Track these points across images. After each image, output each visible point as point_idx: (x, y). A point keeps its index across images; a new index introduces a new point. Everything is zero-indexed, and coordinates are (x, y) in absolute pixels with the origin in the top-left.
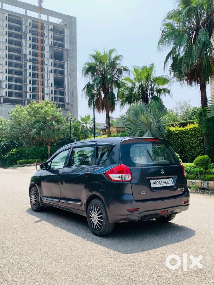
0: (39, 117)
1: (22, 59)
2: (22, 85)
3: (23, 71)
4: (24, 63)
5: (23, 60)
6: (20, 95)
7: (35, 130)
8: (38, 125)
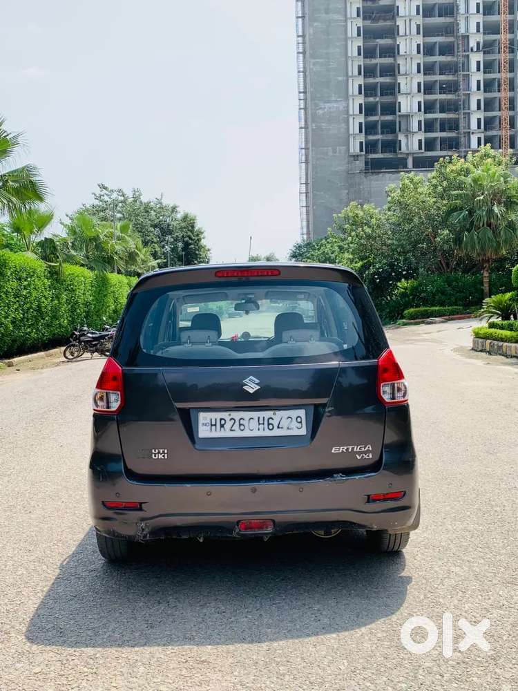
0: (458, 197)
1: (458, 48)
2: (457, 117)
3: (461, 79)
4: (461, 60)
5: (460, 50)
6: (454, 143)
7: (446, 232)
8: (456, 218)
